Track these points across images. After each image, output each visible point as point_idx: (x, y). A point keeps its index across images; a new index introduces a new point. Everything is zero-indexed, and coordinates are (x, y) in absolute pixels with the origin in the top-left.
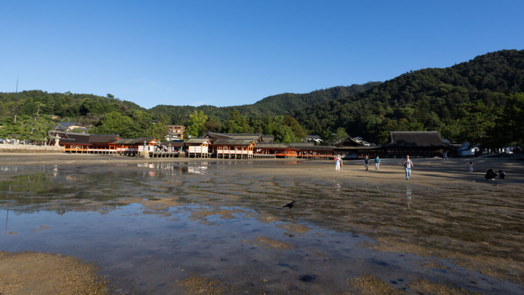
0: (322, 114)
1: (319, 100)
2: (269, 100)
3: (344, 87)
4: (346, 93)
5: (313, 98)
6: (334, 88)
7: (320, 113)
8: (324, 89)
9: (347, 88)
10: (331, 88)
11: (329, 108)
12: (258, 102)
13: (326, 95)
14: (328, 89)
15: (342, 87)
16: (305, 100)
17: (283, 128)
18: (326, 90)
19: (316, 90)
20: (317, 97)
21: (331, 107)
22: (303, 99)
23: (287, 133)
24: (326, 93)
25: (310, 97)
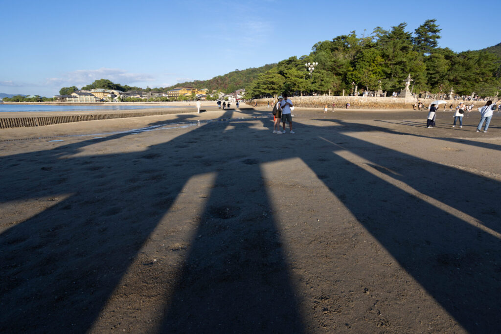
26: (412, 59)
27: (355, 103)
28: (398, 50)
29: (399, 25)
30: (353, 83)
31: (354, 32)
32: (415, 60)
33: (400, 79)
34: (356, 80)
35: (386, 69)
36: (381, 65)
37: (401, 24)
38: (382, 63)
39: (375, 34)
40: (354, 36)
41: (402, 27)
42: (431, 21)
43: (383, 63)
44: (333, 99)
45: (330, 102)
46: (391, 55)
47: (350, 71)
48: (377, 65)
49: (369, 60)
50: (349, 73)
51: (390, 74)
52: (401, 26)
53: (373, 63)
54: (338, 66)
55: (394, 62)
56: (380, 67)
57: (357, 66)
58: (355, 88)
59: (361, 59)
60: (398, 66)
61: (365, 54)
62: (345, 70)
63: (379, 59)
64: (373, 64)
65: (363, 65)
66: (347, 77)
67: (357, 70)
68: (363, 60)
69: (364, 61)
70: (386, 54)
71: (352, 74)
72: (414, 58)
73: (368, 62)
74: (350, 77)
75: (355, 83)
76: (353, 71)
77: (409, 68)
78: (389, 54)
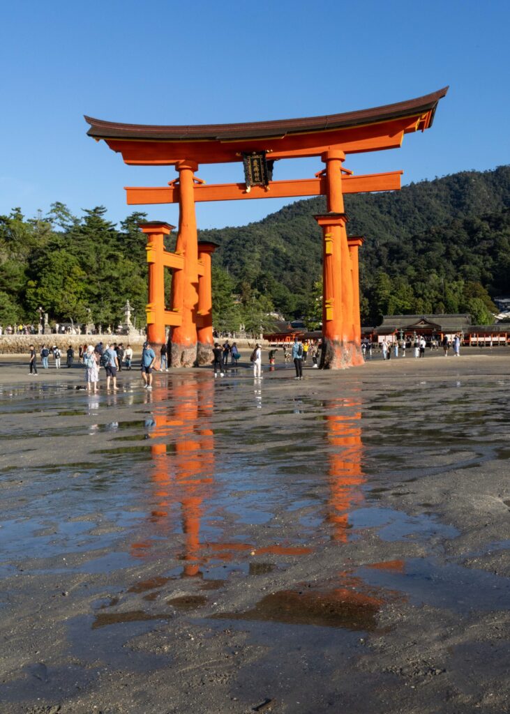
0: (458, 254)
1: (420, 209)
2: (298, 211)
3: (479, 174)
4: (484, 188)
5: (405, 202)
6: (454, 176)
7: (453, 252)
8: (431, 179)
9: (486, 176)
10: (448, 177)
11: (465, 235)
12: (271, 217)
13: (437, 196)
14: (441, 181)
15: (473, 173)
16: (385, 209)
17: (474, 302)
18: (435, 183)
19: (412, 183)
20: (415, 200)
21: (469, 234)
22: (380, 207)
23: (482, 310)
24: (435, 192)
25: (397, 201)
26: (126, 275)
27: (63, 345)
28: (104, 260)
29: (94, 208)
30: (41, 308)
31: (18, 210)
32: (130, 276)
33: (114, 304)
34: (44, 304)
35: (91, 288)
36: (81, 280)
37: (97, 208)
38: (83, 277)
39: (54, 215)
40: (19, 217)
41: (100, 213)
42: (141, 214)
43: (85, 278)
44: (28, 339)
45: (23, 345)
46: (95, 266)
47: (30, 287)
48: (76, 280)
49: (62, 271)
50: (30, 291)
51: (99, 296)
52: (98, 211)
53: (70, 276)
54: (7, 278)
55: (101, 278)
56: (80, 283)
57: (43, 280)
58: (44, 317)
59: (47, 267)
60: (107, 283)
61: (53, 260)
62: (21, 285)
63: (77, 270)
64: (70, 279)
65: (53, 279)
66: (27, 299)
67: (43, 286)
68: (51, 271)
69: (54, 272)
70: (88, 264)
71: (36, 294)
72: (129, 274)
73: (60, 274)
74: (33, 297)
75: (43, 308)
76: (36, 288)
77: (124, 288)
78: (92, 265)
